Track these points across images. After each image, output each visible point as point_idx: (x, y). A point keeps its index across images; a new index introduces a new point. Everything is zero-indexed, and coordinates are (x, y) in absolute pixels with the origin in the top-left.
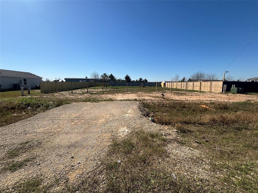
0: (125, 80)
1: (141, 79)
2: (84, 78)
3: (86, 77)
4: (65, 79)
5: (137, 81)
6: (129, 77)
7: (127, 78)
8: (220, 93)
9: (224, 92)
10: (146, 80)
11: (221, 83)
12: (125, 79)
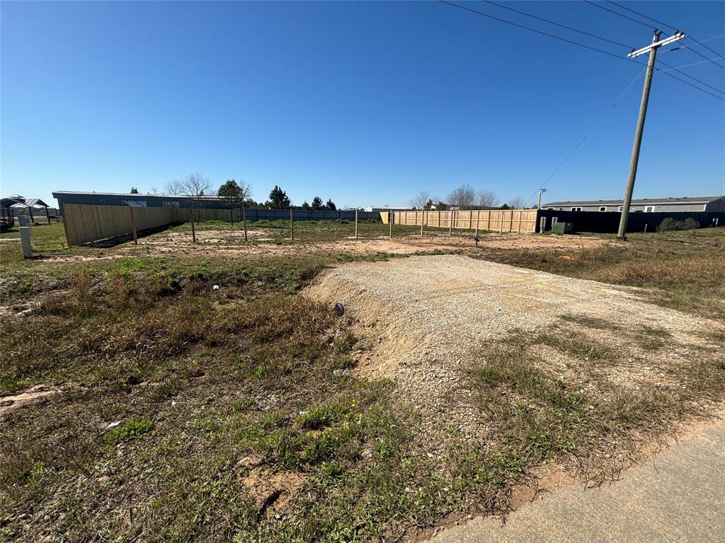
0: (270, 201)
1: (317, 201)
2: (127, 192)
3: (135, 191)
4: (56, 195)
5: (306, 205)
6: (284, 195)
7: (278, 195)
8: (533, 234)
9: (541, 232)
10: (331, 205)
11: (534, 214)
12: (271, 198)
